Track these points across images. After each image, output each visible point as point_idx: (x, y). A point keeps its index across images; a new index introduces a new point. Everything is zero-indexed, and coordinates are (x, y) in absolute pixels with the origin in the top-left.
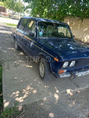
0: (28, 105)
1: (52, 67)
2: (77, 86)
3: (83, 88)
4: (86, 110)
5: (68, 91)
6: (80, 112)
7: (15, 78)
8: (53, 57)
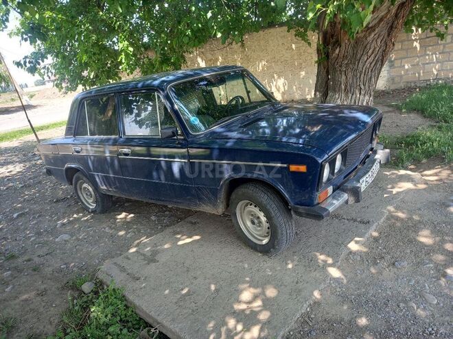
0: (292, 333)
1: (290, 197)
2: (362, 222)
3: (382, 220)
4: (428, 265)
5: (353, 246)
6: (420, 278)
7: (185, 291)
8: (285, 165)
